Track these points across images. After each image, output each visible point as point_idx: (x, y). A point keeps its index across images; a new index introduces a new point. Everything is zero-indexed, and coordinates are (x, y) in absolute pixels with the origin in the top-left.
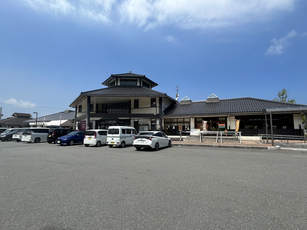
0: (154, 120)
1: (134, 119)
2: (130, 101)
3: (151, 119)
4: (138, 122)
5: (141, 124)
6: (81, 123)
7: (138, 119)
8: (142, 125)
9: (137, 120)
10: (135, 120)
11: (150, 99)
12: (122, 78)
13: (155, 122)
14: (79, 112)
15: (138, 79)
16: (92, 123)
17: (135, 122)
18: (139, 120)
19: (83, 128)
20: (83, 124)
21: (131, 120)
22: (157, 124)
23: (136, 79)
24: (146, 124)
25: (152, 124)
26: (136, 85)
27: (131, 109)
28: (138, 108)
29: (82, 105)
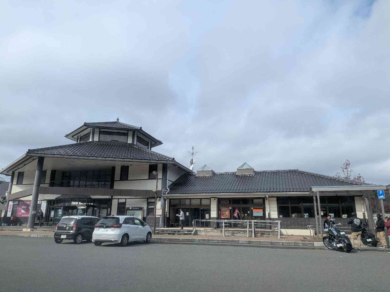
0: (153, 200)
1: (118, 199)
3: (148, 198)
4: (125, 203)
6: (18, 204)
7: (126, 199)
8: (132, 210)
9: (123, 201)
10: (121, 201)
11: (148, 166)
12: (102, 130)
13: (154, 204)
14: (17, 184)
15: (130, 133)
16: (41, 204)
17: (119, 204)
19: (23, 214)
20: (23, 206)
21: (113, 200)
22: (157, 208)
23: (127, 132)
24: (139, 208)
25: (149, 207)
26: (126, 142)
27: (115, 182)
28: (127, 179)
29: (24, 172)
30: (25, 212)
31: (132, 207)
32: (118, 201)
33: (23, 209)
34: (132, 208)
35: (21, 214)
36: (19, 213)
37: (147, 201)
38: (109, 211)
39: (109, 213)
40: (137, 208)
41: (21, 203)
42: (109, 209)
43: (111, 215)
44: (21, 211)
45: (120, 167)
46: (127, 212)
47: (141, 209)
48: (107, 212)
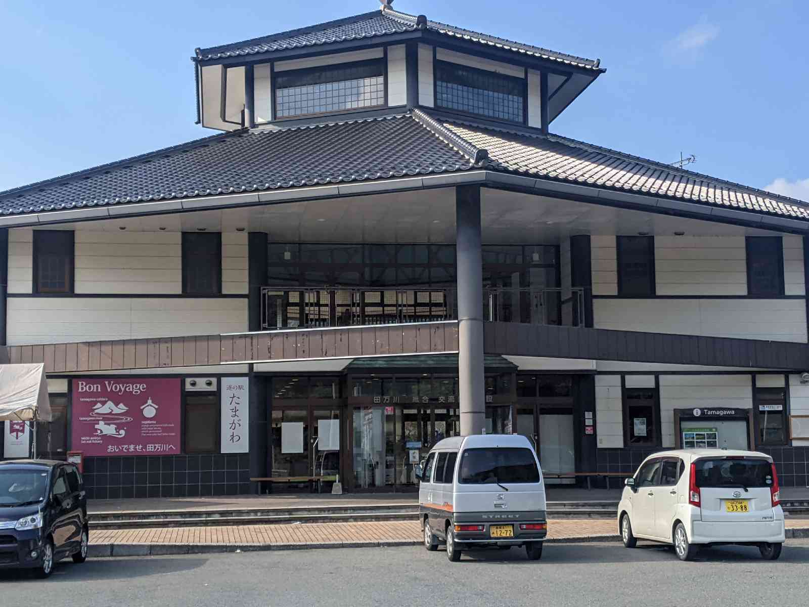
0: (777, 382)
1: (623, 374)
3: (754, 374)
4: (653, 394)
5: (697, 413)
6: (68, 395)
7: (657, 374)
8: (704, 418)
9: (648, 382)
10: (633, 382)
11: (742, 243)
13: (783, 395)
14: (38, 291)
17: (628, 394)
18: (662, 378)
19: (108, 439)
20: (104, 403)
21: (599, 380)
22: (793, 413)
23: (522, 76)
24: (733, 412)
25: (761, 408)
26: (521, 119)
27: (594, 301)
28: (651, 293)
29: (76, 232)
30: (122, 432)
31: (702, 410)
32: (620, 384)
33: (104, 419)
34: (703, 413)
35: (96, 440)
36: (85, 439)
37: (751, 384)
38: (589, 422)
39: (591, 432)
40: (725, 412)
41: (90, 388)
42: (589, 415)
43: (598, 438)
44: (97, 426)
45: (612, 241)
46: (682, 426)
47: (740, 415)
48: (579, 426)
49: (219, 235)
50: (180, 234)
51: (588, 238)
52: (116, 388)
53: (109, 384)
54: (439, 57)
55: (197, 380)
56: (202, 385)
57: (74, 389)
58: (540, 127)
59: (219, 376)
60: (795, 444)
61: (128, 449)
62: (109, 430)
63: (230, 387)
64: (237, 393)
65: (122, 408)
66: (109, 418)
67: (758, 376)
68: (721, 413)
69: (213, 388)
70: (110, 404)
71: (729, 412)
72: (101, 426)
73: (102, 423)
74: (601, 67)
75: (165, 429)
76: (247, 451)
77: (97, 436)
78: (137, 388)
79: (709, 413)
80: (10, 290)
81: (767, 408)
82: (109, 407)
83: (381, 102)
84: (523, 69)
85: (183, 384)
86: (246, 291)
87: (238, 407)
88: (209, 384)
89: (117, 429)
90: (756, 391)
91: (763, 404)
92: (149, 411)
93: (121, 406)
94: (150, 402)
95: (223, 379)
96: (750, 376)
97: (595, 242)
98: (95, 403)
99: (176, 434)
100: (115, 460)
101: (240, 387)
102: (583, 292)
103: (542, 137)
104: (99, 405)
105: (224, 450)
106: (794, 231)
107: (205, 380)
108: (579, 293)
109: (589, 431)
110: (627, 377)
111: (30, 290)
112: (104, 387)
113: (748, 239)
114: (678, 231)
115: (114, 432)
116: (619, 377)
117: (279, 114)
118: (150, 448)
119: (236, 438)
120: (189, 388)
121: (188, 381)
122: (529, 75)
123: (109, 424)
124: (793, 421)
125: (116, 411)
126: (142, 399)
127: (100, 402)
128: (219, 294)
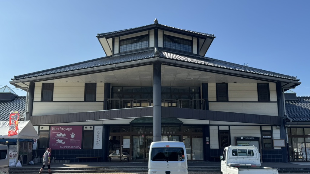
0: (269, 128)
1: (218, 126)
2: (205, 86)
3: (261, 126)
4: (228, 132)
6: (49, 131)
7: (229, 126)
8: (244, 140)
9: (226, 128)
10: (221, 128)
11: (256, 85)
13: (271, 133)
16: (93, 131)
17: (220, 132)
18: (231, 127)
19: (60, 144)
20: (59, 133)
21: (211, 127)
22: (274, 138)
23: (191, 39)
24: (254, 138)
25: (264, 137)
26: (191, 52)
27: (209, 103)
28: (227, 101)
29: (54, 84)
30: (64, 142)
32: (217, 129)
33: (59, 138)
34: (244, 138)
35: (56, 145)
36: (53, 145)
37: (260, 129)
38: (207, 140)
39: (208, 144)
40: (251, 138)
41: (56, 129)
42: (207, 138)
43: (211, 145)
44: (57, 140)
45: (214, 85)
46: (237, 142)
47: (256, 139)
48: (205, 141)
49: (96, 84)
50: (84, 84)
51: (207, 84)
52: (63, 129)
53: (61, 128)
54: (165, 33)
55: (87, 126)
56: (88, 128)
57: (51, 129)
58: (197, 54)
59: (94, 125)
60: (275, 148)
61: (66, 147)
62: (60, 142)
63: (97, 129)
64: (99, 130)
65: (65, 135)
66: (60, 138)
67: (262, 127)
68: (250, 138)
69: (92, 129)
70: (61, 134)
71: (253, 138)
72: (58, 140)
73: (58, 139)
74: (214, 36)
75: (77, 142)
76: (101, 148)
77: (57, 143)
78: (69, 129)
79: (246, 138)
80: (34, 100)
81: (266, 137)
82: (61, 135)
83: (148, 46)
84: (192, 37)
85: (83, 128)
86: (103, 100)
87: (99, 135)
88: (91, 128)
89: (63, 141)
90: (262, 131)
91: (264, 136)
92: (73, 136)
93: (64, 134)
94: (73, 133)
95: (95, 126)
96: (259, 127)
97: (209, 85)
98: (57, 133)
99: (80, 143)
100: (62, 151)
101: (100, 129)
102: (205, 100)
103: (197, 57)
104: (58, 134)
105: (94, 148)
106: (272, 81)
107: (90, 126)
108: (204, 100)
109: (208, 143)
110: (220, 127)
111: (40, 100)
112: (60, 129)
113: (258, 84)
114: (235, 81)
115: (62, 142)
116: (217, 126)
117: (121, 51)
118: (72, 147)
119: (98, 144)
120: (85, 129)
121: (85, 127)
122: (193, 39)
123: (61, 140)
124: (274, 141)
125: (63, 136)
126: (71, 132)
127: (58, 133)
128: (95, 101)
